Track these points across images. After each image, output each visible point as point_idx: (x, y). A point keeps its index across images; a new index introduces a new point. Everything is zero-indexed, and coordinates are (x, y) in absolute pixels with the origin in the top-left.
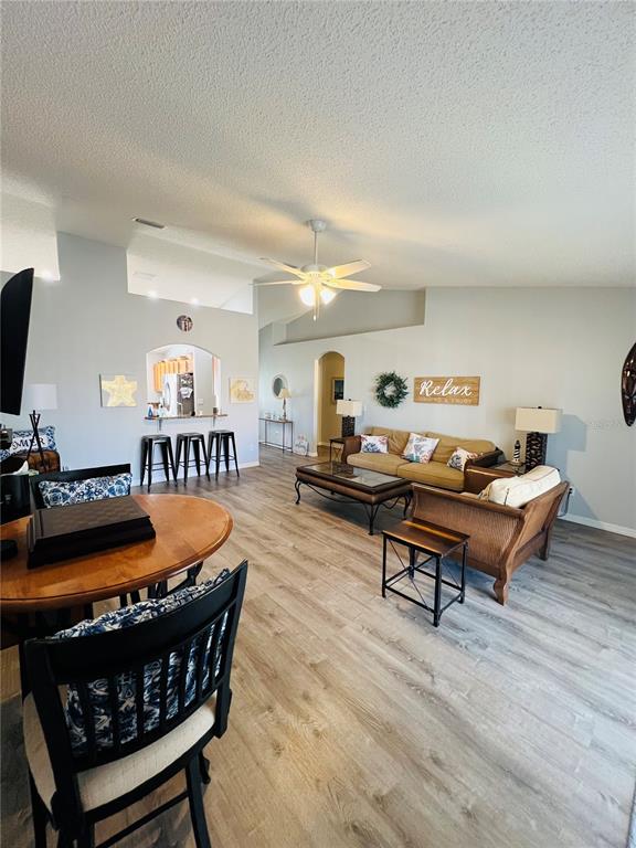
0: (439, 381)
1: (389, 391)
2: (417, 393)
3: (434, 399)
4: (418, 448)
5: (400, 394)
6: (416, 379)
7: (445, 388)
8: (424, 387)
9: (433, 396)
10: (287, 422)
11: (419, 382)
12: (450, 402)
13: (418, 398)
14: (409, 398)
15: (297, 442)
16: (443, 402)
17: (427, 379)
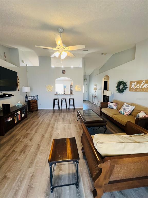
0: (139, 82)
1: (121, 87)
2: (130, 87)
3: (137, 90)
4: (125, 109)
5: (124, 88)
6: (130, 82)
7: (142, 85)
8: (133, 85)
9: (136, 89)
10: (95, 97)
11: (131, 83)
12: (143, 91)
13: (131, 90)
14: (128, 89)
15: (98, 103)
16: (140, 91)
17: (134, 82)
